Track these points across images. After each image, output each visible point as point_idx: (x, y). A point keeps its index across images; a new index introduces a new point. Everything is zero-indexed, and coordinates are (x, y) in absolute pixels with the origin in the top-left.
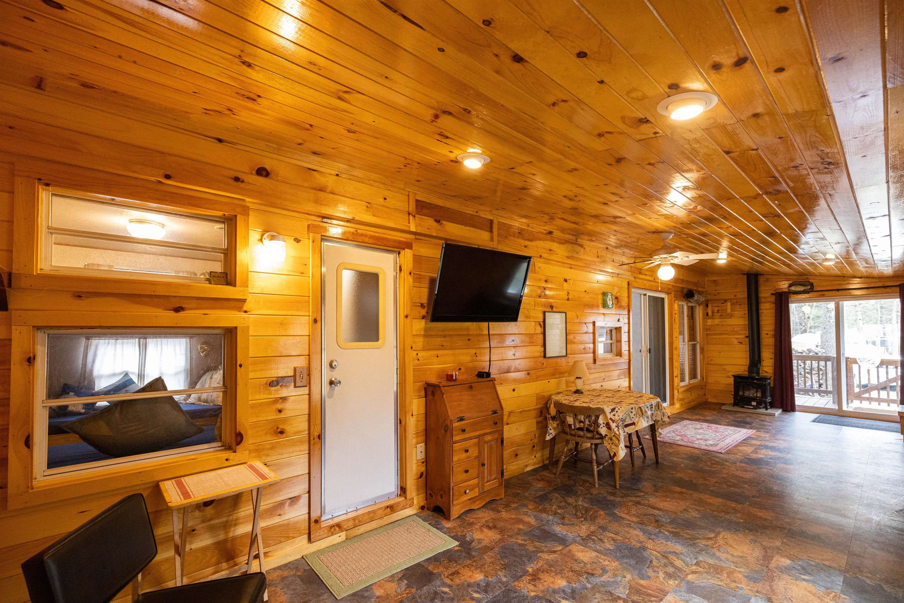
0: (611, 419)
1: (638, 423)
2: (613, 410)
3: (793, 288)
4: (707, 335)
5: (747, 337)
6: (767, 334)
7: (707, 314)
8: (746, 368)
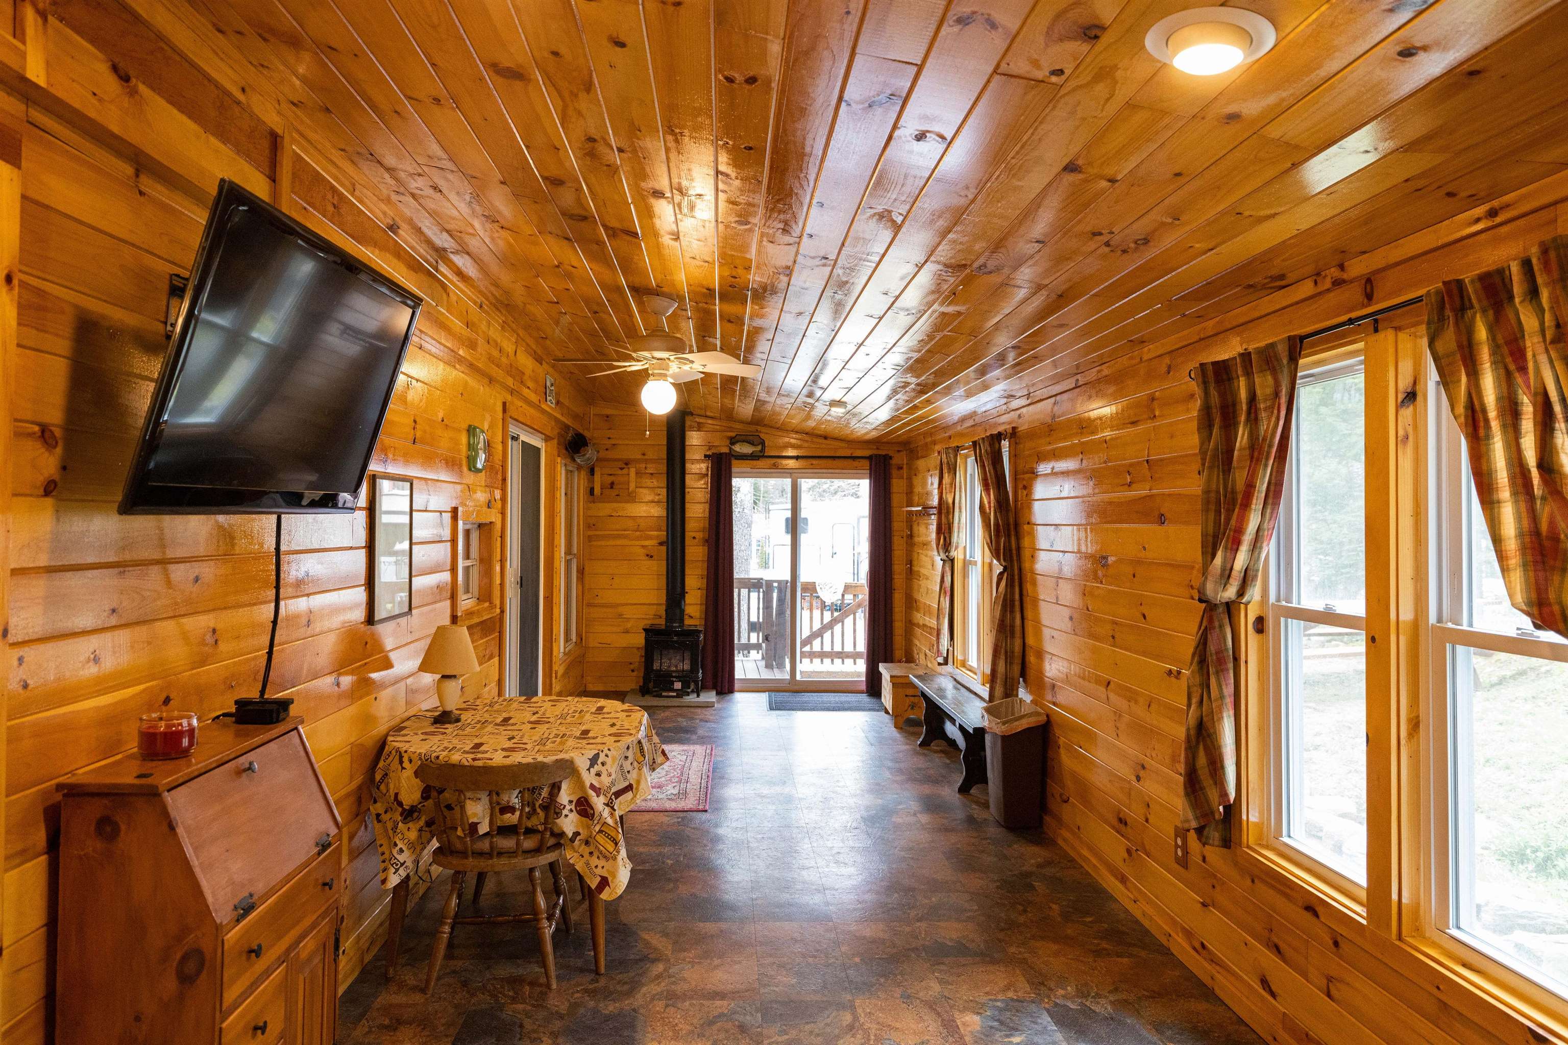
0: (592, 787)
1: (638, 782)
2: (594, 761)
3: (739, 448)
4: (590, 538)
5: (661, 544)
6: (694, 538)
7: (592, 491)
8: (662, 611)
